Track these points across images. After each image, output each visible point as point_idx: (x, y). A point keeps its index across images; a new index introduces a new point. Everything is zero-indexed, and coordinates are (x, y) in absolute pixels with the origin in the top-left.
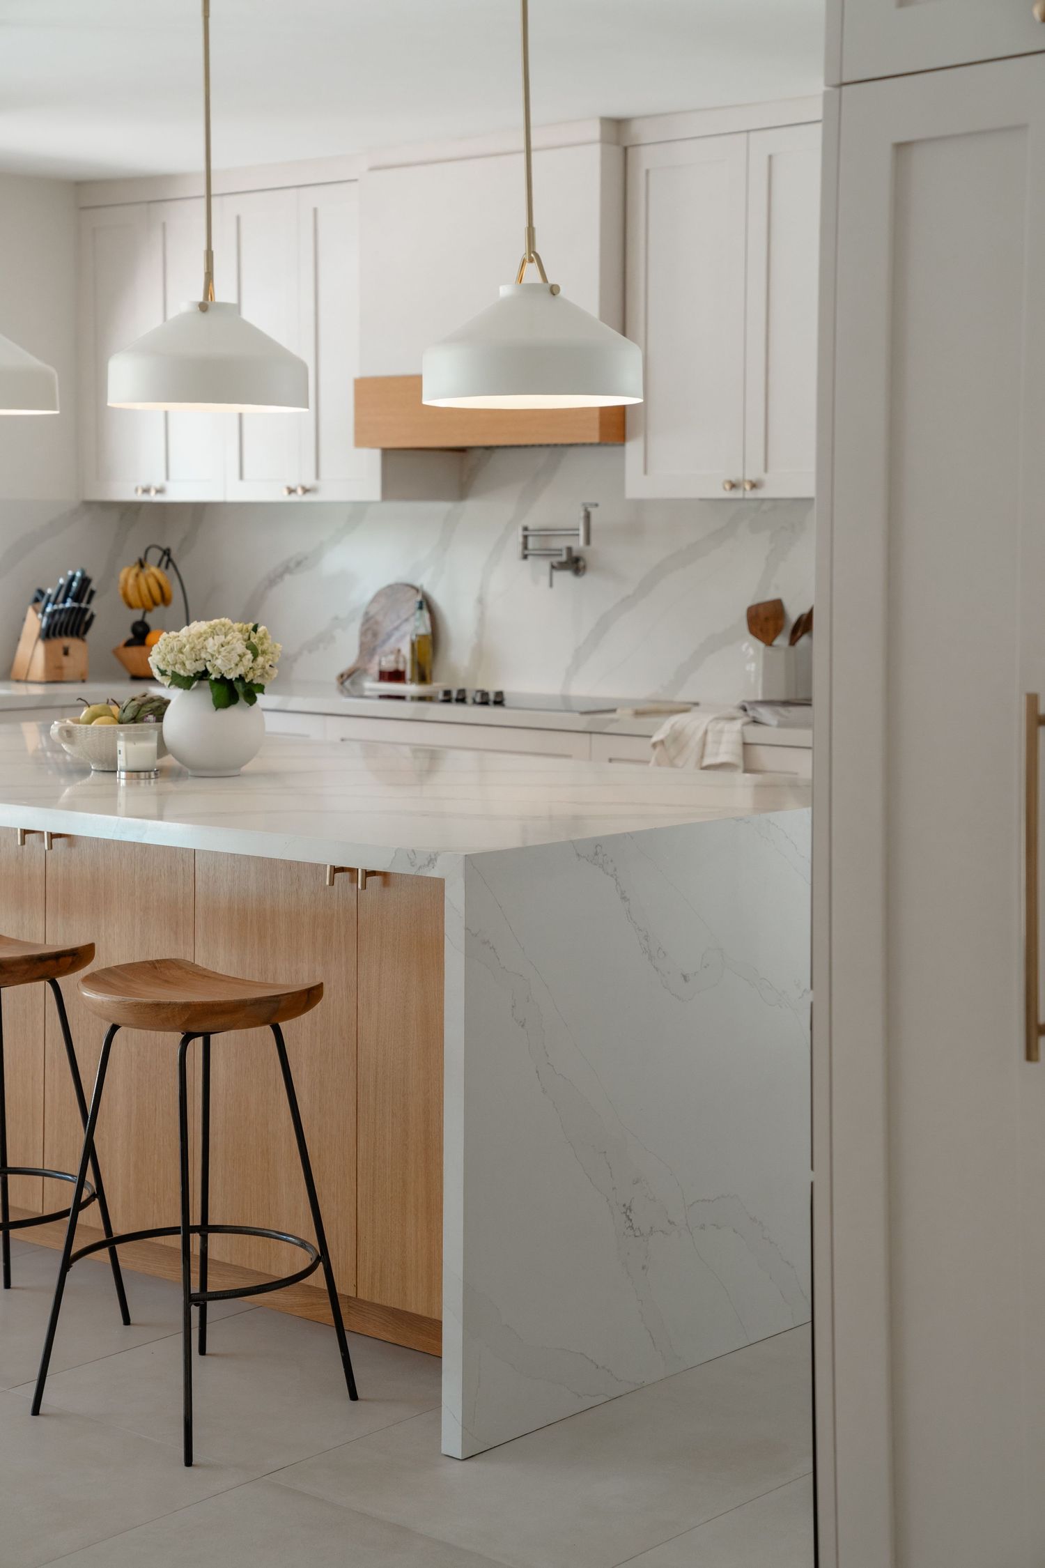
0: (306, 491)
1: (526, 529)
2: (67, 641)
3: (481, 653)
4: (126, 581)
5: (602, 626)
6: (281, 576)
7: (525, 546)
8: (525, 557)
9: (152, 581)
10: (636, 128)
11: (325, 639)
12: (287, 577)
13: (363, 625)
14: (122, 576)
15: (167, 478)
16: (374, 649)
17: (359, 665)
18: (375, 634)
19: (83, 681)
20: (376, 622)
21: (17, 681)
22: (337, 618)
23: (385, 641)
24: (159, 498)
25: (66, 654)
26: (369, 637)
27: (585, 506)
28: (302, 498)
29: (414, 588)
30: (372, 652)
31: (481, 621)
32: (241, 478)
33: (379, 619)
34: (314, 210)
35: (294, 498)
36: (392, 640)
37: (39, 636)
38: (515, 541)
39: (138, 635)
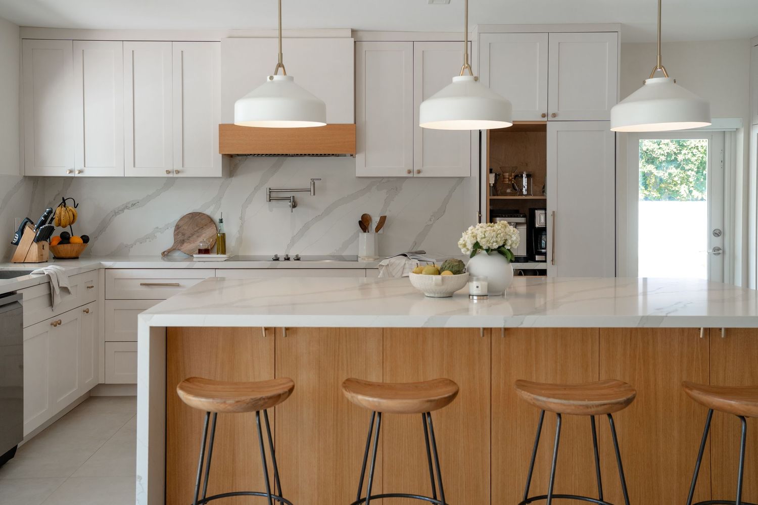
0: (178, 172)
1: (270, 189)
2: (44, 243)
3: (240, 240)
4: (60, 213)
5: (306, 227)
6: (123, 210)
7: (270, 197)
8: (270, 200)
9: (71, 213)
10: (360, 34)
11: (151, 237)
12: (126, 211)
13: (175, 231)
14: (58, 211)
15: (85, 166)
16: (183, 240)
17: (174, 248)
18: (183, 235)
19: (47, 261)
20: (184, 229)
21: (15, 263)
22: (157, 228)
23: (190, 237)
24: (80, 175)
25: (43, 249)
26: (180, 235)
27: (313, 180)
28: (175, 175)
29: (204, 214)
30: (183, 242)
31: (242, 227)
32: (134, 166)
33: (186, 228)
34: (182, 51)
35: (171, 175)
36: (194, 236)
37: (34, 241)
38: (263, 194)
39: (65, 238)
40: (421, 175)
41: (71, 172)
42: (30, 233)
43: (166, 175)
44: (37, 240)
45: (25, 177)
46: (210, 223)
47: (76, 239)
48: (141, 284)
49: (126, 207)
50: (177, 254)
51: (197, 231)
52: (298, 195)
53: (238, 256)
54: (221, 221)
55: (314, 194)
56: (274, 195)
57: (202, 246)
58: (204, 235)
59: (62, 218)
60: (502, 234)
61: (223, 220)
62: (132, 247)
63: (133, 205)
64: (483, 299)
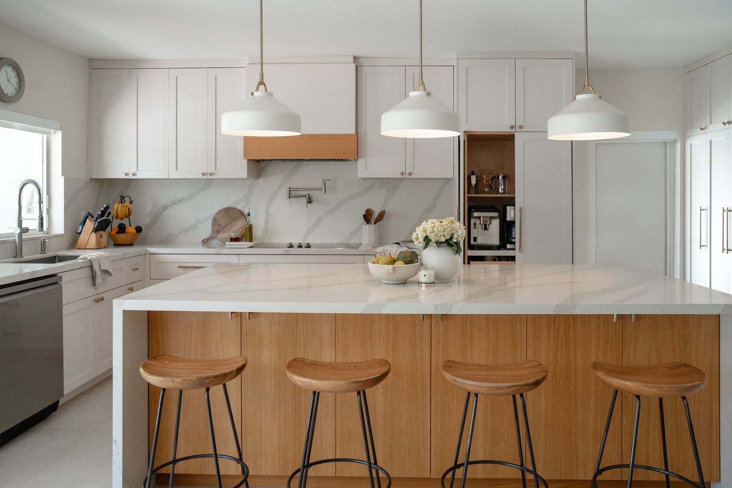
0: (211, 174)
1: (290, 188)
2: (102, 232)
3: (266, 230)
4: (118, 208)
5: (320, 220)
6: (171, 206)
7: (290, 195)
8: (290, 197)
9: (126, 208)
10: (362, 60)
11: (194, 227)
12: (173, 206)
13: (213, 222)
14: (115, 207)
15: (137, 170)
16: (219, 230)
17: (212, 236)
18: (219, 226)
19: (105, 248)
20: (219, 221)
21: (78, 249)
22: (199, 220)
23: (224, 228)
24: (134, 177)
25: (101, 237)
26: (216, 226)
27: (324, 180)
28: (209, 177)
29: (236, 209)
30: (219, 232)
31: (267, 220)
32: (176, 170)
33: (221, 220)
34: (216, 76)
35: (206, 177)
36: (228, 227)
37: (93, 231)
38: (284, 192)
39: (122, 229)
40: (412, 177)
41: (126, 174)
42: (90, 225)
43: (201, 177)
44: (96, 230)
45: (91, 179)
46: (241, 216)
47: (131, 230)
48: (179, 267)
49: (174, 203)
50: (214, 242)
51: (230, 223)
52: (313, 193)
53: (264, 243)
54: (249, 215)
55: (325, 193)
56: (293, 193)
57: (233, 235)
58: (236, 226)
59: (119, 213)
60: (448, 229)
61: (251, 214)
62: (178, 236)
63: (180, 201)
64: (431, 286)
